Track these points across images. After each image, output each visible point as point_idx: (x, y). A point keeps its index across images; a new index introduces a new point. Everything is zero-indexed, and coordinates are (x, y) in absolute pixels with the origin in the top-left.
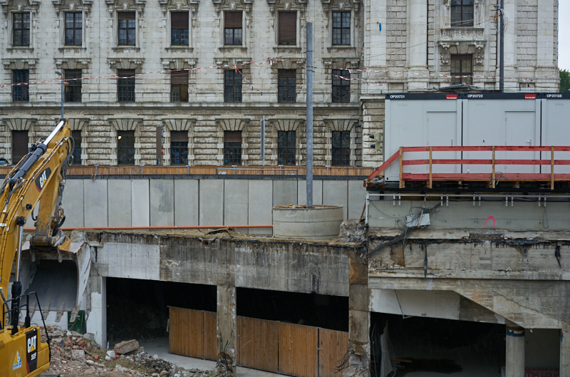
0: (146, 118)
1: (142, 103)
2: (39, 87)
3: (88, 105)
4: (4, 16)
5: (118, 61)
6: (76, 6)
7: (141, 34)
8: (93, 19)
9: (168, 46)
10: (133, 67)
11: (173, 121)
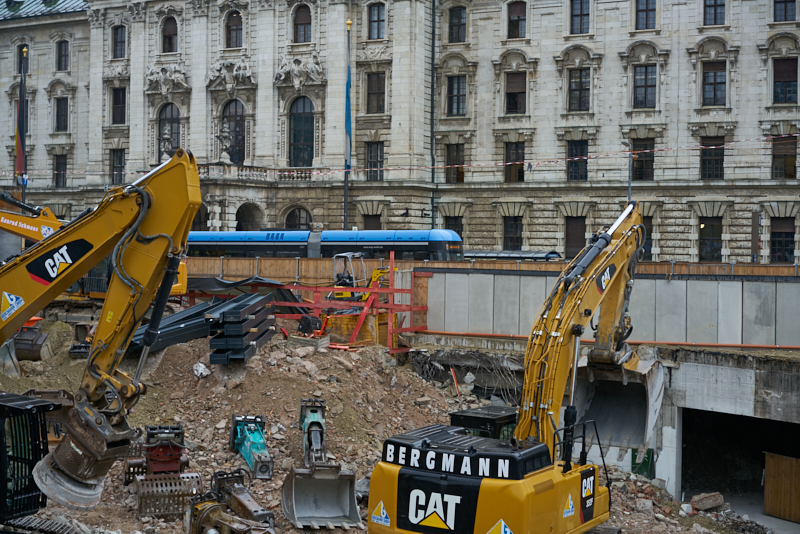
0: (738, 200)
1: (733, 181)
2: (601, 161)
3: (662, 184)
4: (558, 74)
5: (701, 126)
6: (648, 57)
7: (733, 89)
8: (670, 74)
9: (770, 104)
10: (722, 133)
11: (774, 205)
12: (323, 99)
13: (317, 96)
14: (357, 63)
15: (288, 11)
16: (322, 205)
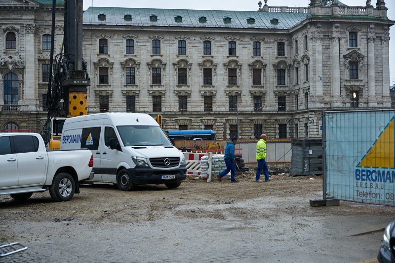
0: (193, 119)
1: (192, 112)
2: (141, 104)
3: (166, 113)
4: (122, 69)
5: (179, 92)
6: (158, 65)
7: (190, 79)
8: (166, 72)
9: (203, 85)
10: (186, 94)
11: (206, 120)
12: (23, 74)
13: (20, 73)
14: (38, 59)
15: (3, 34)
16: (25, 122)
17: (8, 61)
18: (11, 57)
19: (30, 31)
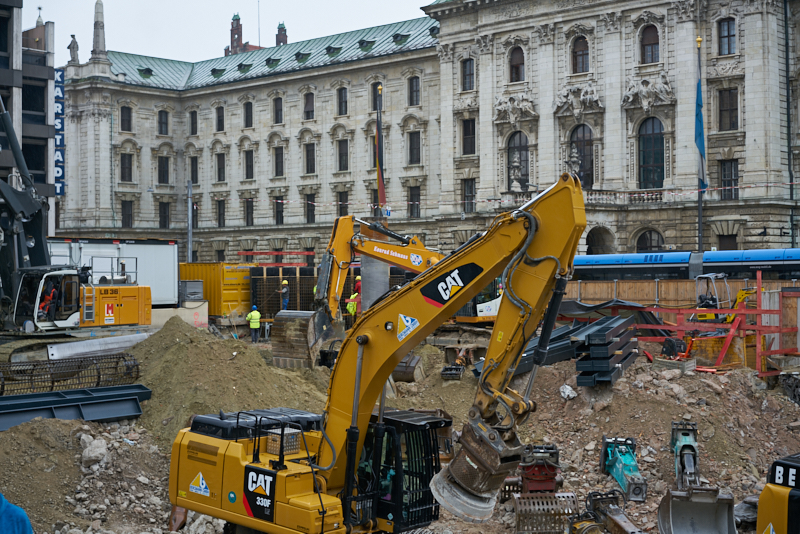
12: (673, 119)
13: (667, 116)
14: (708, 80)
15: (634, 32)
16: (674, 227)
17: (641, 92)
18: (645, 83)
19: (684, 17)
